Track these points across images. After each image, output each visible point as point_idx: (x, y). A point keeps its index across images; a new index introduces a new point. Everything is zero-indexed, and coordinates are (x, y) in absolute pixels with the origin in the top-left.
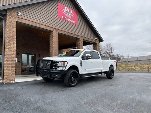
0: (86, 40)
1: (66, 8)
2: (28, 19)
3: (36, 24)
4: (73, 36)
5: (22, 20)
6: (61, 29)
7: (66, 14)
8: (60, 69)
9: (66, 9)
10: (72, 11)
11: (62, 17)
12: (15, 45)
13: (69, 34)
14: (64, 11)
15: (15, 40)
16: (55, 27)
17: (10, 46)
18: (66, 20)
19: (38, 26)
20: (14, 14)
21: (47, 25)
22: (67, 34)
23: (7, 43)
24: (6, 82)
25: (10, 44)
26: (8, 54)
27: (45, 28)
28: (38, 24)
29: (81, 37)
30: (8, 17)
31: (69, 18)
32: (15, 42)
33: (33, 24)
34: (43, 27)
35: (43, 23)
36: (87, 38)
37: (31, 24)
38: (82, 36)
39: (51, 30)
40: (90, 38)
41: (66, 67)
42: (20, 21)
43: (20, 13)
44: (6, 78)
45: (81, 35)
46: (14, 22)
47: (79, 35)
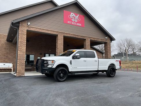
0: (94, 40)
1: (72, 13)
2: (36, 27)
3: (43, 30)
4: (78, 37)
5: (31, 28)
6: (66, 32)
7: (72, 19)
8: (50, 66)
9: (72, 15)
10: (78, 15)
11: (68, 22)
12: (25, 47)
13: (74, 36)
14: (70, 16)
15: (26, 44)
16: (60, 31)
17: (21, 48)
18: (72, 24)
19: (44, 32)
20: (25, 24)
21: (52, 30)
22: (72, 36)
23: (19, 46)
24: (18, 76)
25: (21, 47)
26: (20, 55)
27: (51, 33)
28: (45, 30)
29: (88, 38)
30: (20, 27)
31: (75, 22)
32: (25, 46)
33: (41, 31)
34: (49, 32)
35: (49, 29)
36: (95, 38)
37: (38, 31)
38: (89, 36)
39: (57, 34)
40: (98, 38)
41: (53, 65)
42: (29, 29)
43: (29, 24)
44: (18, 72)
45: (87, 36)
46: (24, 31)
47: (85, 36)
